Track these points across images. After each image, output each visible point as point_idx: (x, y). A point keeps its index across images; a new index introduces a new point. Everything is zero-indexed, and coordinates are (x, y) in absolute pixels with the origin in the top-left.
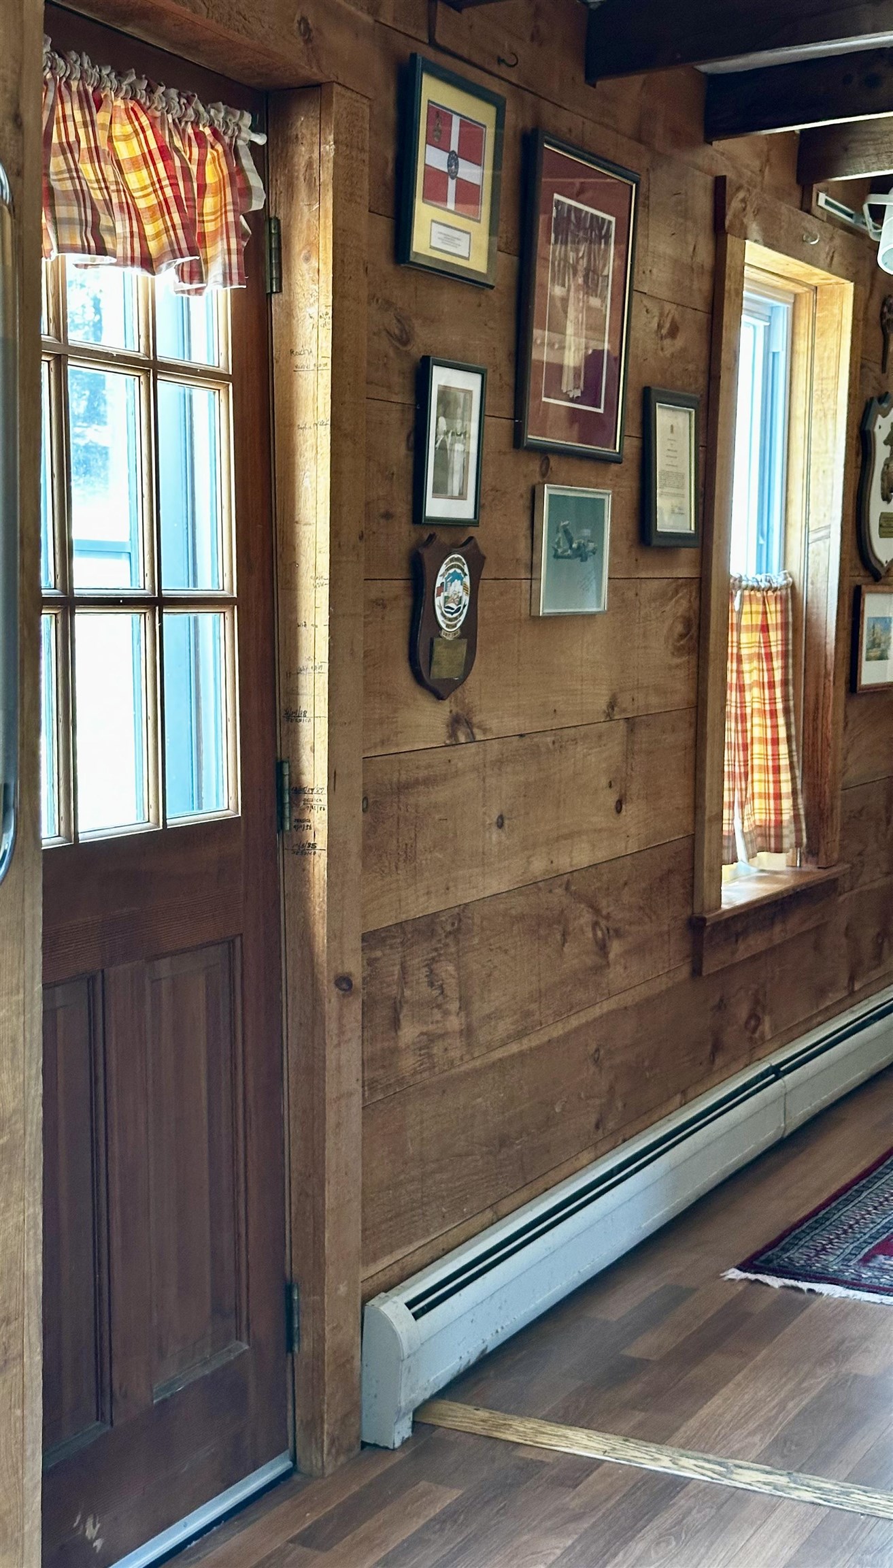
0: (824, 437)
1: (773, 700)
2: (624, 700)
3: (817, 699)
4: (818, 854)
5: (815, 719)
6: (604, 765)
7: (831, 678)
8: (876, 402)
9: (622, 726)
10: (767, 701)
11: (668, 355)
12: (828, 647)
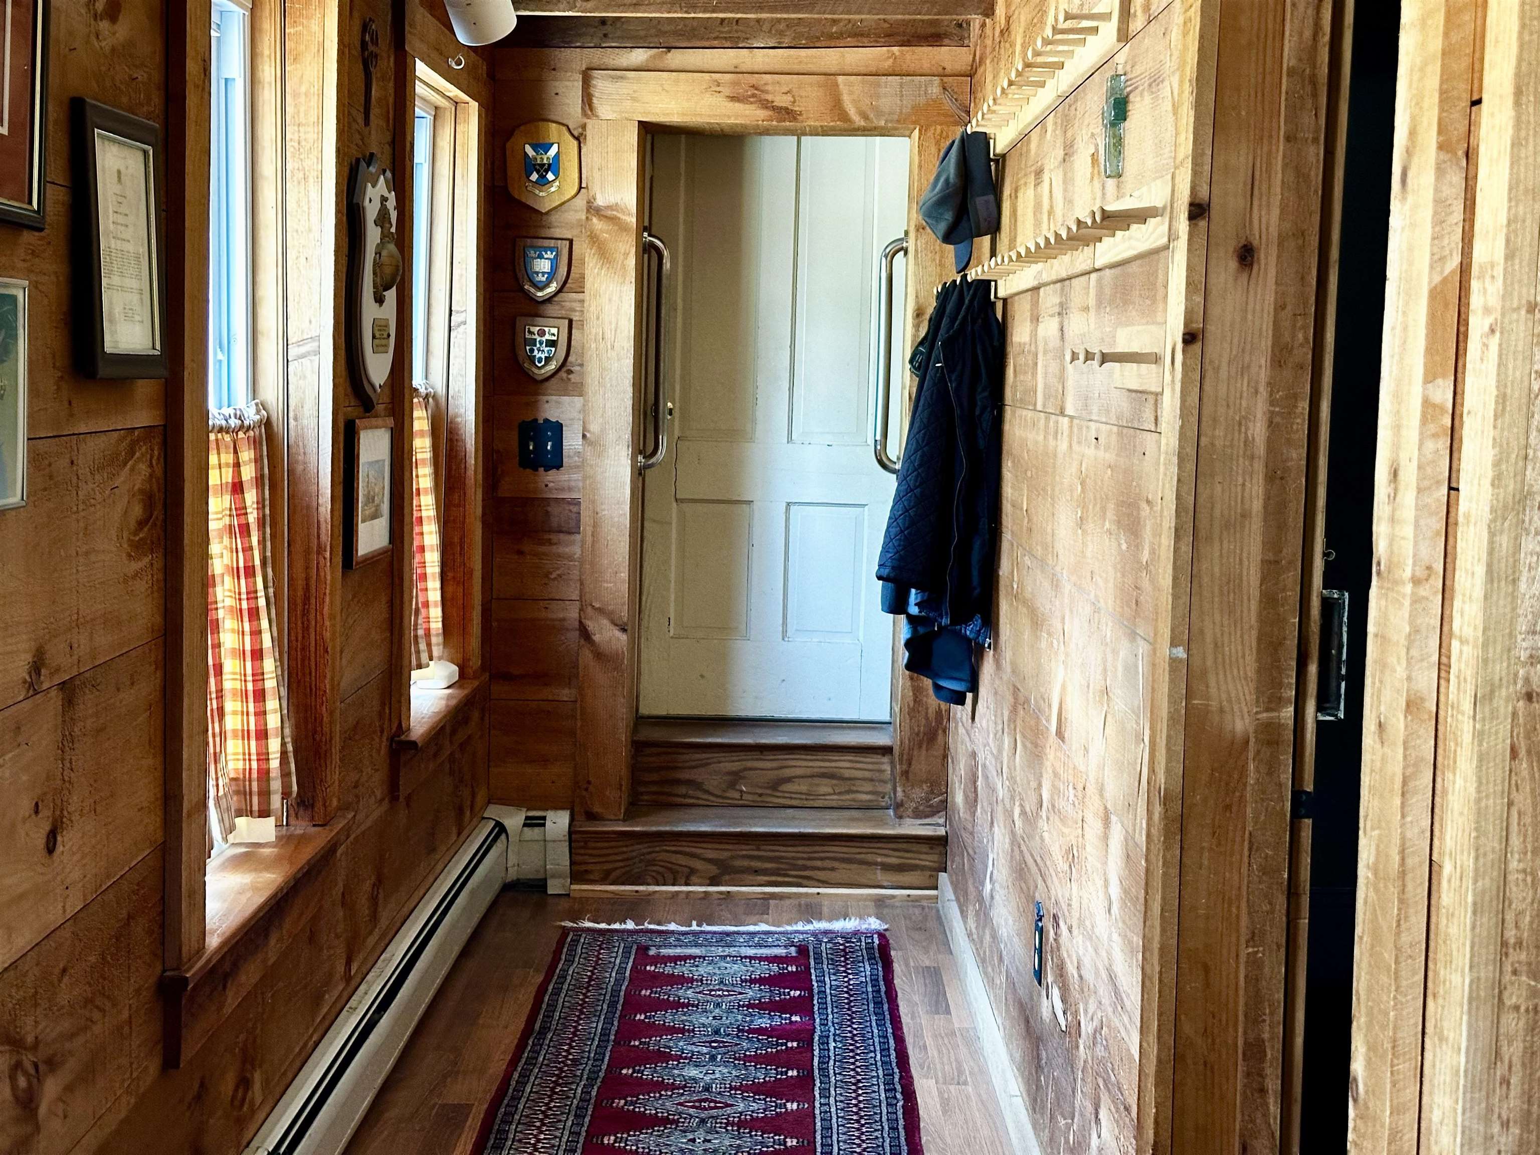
0: (305, 208)
1: (252, 594)
2: (57, 654)
3: (307, 584)
4: (313, 806)
5: (305, 613)
6: (25, 778)
7: (328, 555)
8: (363, 164)
9: (55, 699)
10: (244, 596)
11: (107, 49)
12: (322, 510)
